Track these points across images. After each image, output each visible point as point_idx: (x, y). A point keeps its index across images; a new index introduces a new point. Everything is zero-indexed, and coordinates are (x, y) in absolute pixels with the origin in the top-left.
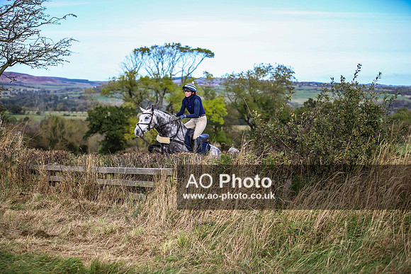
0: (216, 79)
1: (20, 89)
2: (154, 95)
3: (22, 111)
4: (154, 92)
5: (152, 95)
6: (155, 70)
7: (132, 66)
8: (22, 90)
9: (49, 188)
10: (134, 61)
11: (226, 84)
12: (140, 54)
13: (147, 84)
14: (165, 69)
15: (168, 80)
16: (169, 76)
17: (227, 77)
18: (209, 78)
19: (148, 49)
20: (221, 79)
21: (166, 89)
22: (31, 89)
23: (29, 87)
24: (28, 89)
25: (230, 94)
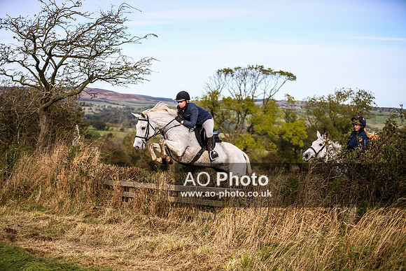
0: (298, 102)
1: (105, 106)
2: (235, 116)
3: (106, 127)
4: (236, 113)
5: (234, 115)
6: (237, 91)
7: (215, 86)
8: (106, 107)
9: (122, 204)
10: (217, 82)
11: (307, 107)
12: (223, 75)
13: (229, 105)
14: (247, 90)
15: (250, 101)
16: (251, 98)
17: (308, 100)
18: (291, 101)
19: (231, 71)
20: (302, 102)
21: (247, 110)
22: (115, 106)
23: (114, 104)
24: (113, 106)
25: (311, 117)
